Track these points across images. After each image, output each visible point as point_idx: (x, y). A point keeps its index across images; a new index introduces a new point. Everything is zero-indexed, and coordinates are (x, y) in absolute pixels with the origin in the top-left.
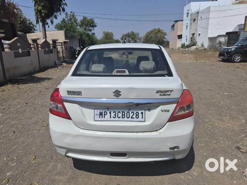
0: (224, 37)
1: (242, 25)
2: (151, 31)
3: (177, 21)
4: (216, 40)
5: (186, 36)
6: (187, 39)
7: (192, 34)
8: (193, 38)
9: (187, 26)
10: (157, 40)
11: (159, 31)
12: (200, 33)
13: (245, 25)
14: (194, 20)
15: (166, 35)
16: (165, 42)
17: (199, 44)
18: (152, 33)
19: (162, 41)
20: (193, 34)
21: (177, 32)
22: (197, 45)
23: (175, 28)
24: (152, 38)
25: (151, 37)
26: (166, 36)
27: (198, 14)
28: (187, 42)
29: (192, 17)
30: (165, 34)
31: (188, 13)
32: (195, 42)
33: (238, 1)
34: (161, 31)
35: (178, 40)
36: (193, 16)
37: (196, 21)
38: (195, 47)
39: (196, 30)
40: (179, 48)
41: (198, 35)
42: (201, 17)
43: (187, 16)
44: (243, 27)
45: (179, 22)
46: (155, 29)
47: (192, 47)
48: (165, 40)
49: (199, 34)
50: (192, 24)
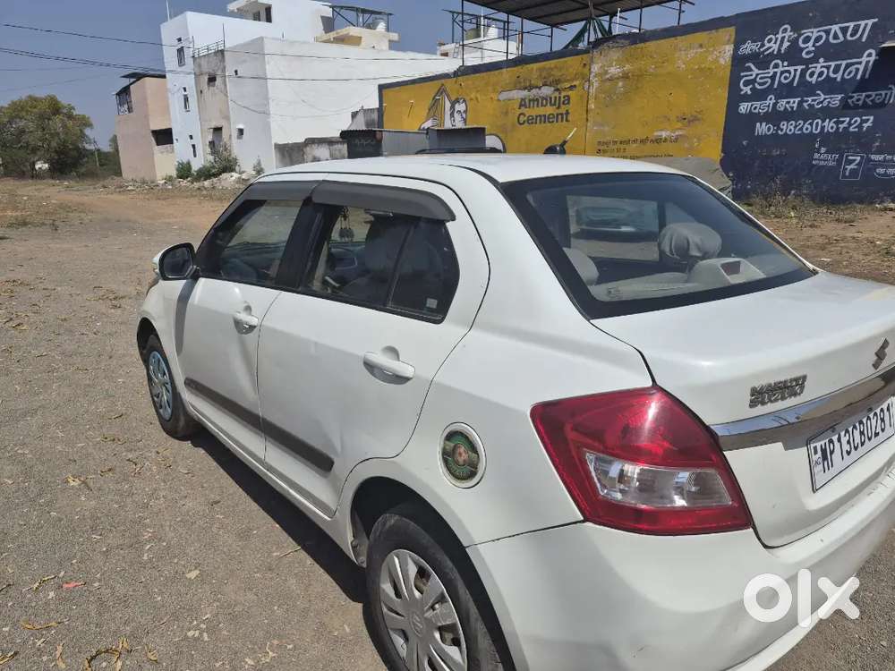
0: (327, 146)
1: (372, 110)
2: (14, 103)
3: (138, 77)
4: (303, 155)
5: (191, 137)
6: (194, 146)
7: (212, 130)
8: (216, 143)
9: (186, 99)
10: (54, 144)
11: (55, 108)
12: (241, 126)
13: (380, 110)
14: (212, 80)
15: (90, 125)
16: (92, 153)
17: (247, 167)
18: (24, 114)
19: (77, 149)
20: (218, 130)
21: (146, 117)
22: (237, 168)
23: (133, 103)
24: (25, 138)
25: (22, 132)
26: (87, 131)
27: (223, 56)
28: (195, 156)
29: (200, 66)
30: (85, 122)
31: (180, 51)
32: (230, 158)
33: (332, 35)
34: (65, 111)
35: (157, 148)
36: (204, 62)
37: (219, 81)
38: (235, 175)
39: (227, 118)
40: (169, 179)
41: (235, 134)
42: (236, 72)
43: (181, 61)
44: (375, 116)
45: (146, 78)
46: (33, 99)
47: (224, 176)
48: (88, 147)
49: (241, 131)
50: (205, 91)
